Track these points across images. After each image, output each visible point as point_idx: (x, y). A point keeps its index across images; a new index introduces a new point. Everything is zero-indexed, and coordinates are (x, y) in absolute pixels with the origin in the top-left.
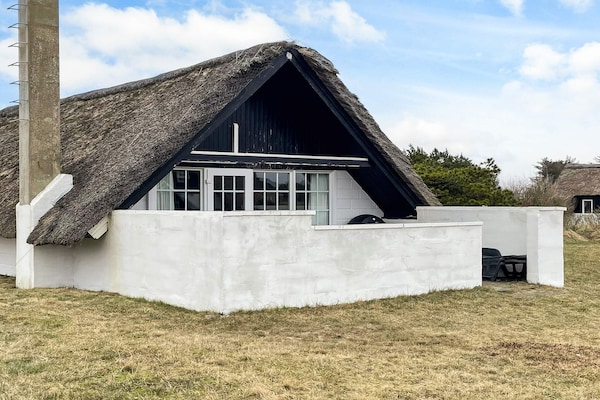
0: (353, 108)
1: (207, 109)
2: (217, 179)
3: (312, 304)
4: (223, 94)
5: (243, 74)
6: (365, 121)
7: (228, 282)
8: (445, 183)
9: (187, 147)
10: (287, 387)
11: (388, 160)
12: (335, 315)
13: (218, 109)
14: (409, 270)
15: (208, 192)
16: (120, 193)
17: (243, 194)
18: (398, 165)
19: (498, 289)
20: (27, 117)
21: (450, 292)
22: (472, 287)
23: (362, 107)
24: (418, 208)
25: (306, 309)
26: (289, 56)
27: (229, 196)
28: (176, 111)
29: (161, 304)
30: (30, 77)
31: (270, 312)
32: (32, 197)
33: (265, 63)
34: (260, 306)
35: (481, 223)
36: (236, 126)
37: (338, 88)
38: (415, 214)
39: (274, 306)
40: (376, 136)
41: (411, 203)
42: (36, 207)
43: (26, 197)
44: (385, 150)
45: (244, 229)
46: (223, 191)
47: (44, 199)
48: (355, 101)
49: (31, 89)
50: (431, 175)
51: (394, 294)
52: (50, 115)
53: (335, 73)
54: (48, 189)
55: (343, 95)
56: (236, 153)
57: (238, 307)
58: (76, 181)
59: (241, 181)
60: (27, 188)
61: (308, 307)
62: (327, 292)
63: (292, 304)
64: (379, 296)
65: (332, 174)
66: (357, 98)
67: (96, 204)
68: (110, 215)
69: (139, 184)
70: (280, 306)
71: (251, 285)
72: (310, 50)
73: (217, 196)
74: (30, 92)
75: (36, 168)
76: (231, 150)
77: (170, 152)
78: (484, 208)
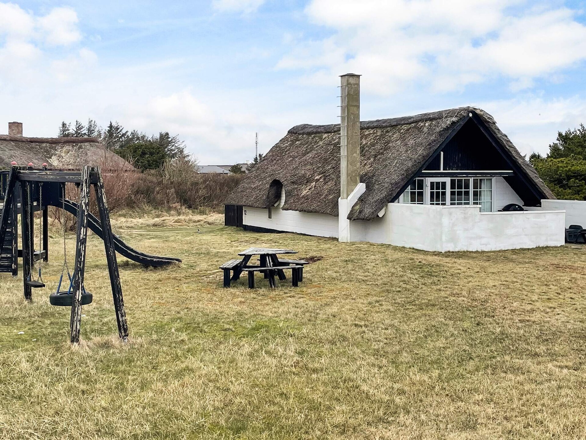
0: (504, 142)
1: (430, 148)
2: (432, 184)
3: (479, 250)
4: (437, 140)
5: (447, 129)
6: (511, 149)
7: (444, 238)
8: (582, 175)
9: (420, 169)
10: (469, 268)
11: (524, 171)
12: (489, 254)
13: (435, 148)
14: (526, 235)
15: (427, 191)
16: (391, 195)
17: (445, 192)
18: (530, 174)
19: (573, 247)
20: (346, 154)
21: (547, 247)
22: (559, 246)
23: (509, 141)
24: (542, 200)
25: (477, 252)
26: (471, 115)
27: (438, 193)
28: (414, 148)
29: (413, 249)
30: (347, 133)
31: (461, 252)
32: (348, 195)
33: (458, 121)
34: (457, 250)
35: (565, 211)
36: (442, 153)
37: (496, 131)
38: (540, 203)
39: (462, 250)
40: (517, 158)
41: (538, 197)
42: (350, 200)
43: (345, 196)
44: (522, 166)
45: (450, 214)
46: (435, 191)
47: (354, 196)
48: (506, 138)
49: (348, 139)
50: (573, 168)
51: (518, 248)
52: (356, 152)
53: (494, 123)
54: (355, 191)
55: (499, 135)
56: (442, 171)
57: (447, 250)
58: (367, 187)
59: (444, 184)
60: (345, 191)
61: (477, 251)
62: (486, 245)
63: (470, 250)
64: (510, 248)
65: (494, 179)
66: (506, 136)
67: (381, 200)
68: (387, 205)
69: (399, 190)
70: (465, 250)
71: (453, 239)
72: (481, 111)
73: (432, 194)
74: (347, 141)
75: (350, 180)
76: (439, 170)
77: (413, 172)
78: (576, 201)
